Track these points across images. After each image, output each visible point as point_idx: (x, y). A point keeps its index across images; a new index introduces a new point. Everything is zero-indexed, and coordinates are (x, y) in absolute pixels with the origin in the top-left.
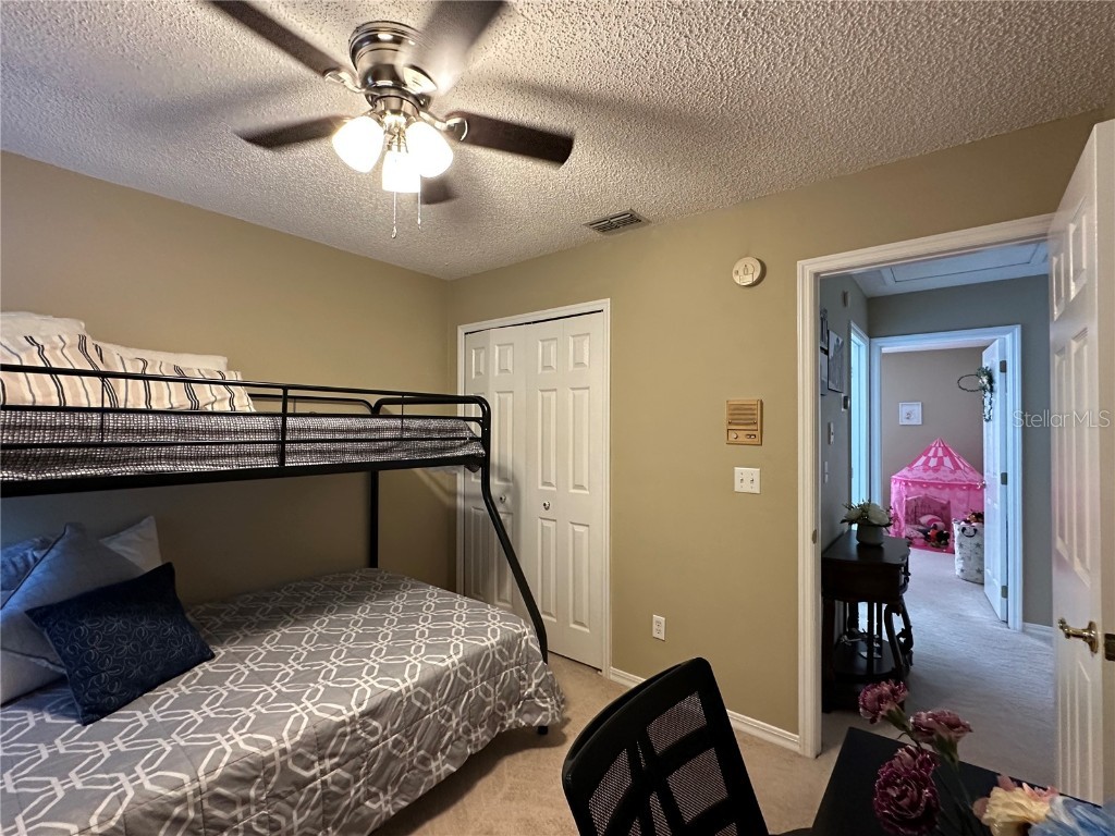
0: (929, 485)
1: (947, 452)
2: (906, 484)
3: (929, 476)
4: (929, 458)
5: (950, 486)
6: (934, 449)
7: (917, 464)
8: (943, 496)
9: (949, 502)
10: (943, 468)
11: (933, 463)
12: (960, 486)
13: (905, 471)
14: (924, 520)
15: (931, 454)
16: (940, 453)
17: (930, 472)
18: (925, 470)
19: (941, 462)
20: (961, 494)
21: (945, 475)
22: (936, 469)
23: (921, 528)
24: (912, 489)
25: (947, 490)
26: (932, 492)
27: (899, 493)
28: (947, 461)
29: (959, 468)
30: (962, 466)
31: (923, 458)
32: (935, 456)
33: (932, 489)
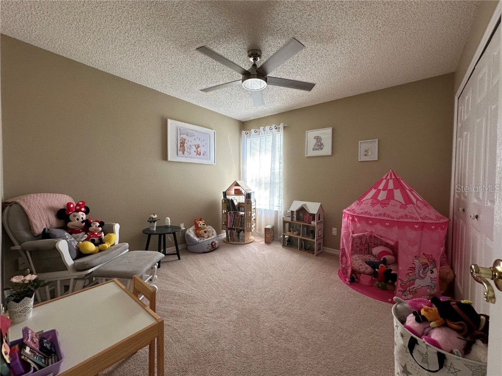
0: (375, 221)
1: (398, 184)
2: (353, 220)
3: (375, 211)
4: (380, 190)
5: (400, 224)
6: (384, 182)
7: (365, 199)
8: (391, 235)
9: (397, 243)
10: (392, 202)
11: (382, 196)
12: (411, 225)
13: (353, 206)
15: (381, 187)
16: (391, 186)
17: (378, 206)
18: (373, 204)
19: (390, 196)
20: (411, 234)
21: (394, 211)
22: (384, 203)
24: (358, 225)
25: (396, 229)
26: (379, 230)
27: (347, 227)
28: (398, 194)
29: (411, 202)
30: (414, 200)
31: (374, 191)
32: (385, 188)
33: (378, 226)
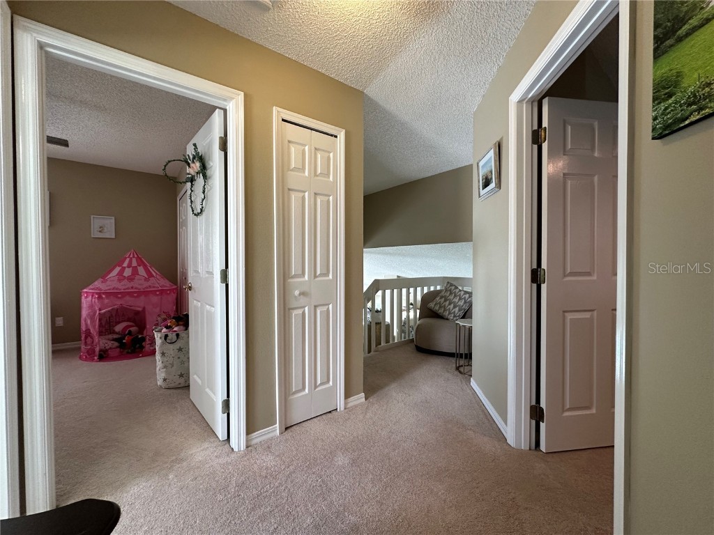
0: (124, 294)
1: (140, 262)
2: (100, 297)
3: (123, 286)
4: (123, 269)
5: (145, 293)
6: (128, 260)
7: (111, 275)
8: (138, 304)
9: (144, 308)
10: (137, 277)
11: (128, 272)
12: (154, 292)
13: (98, 284)
14: (119, 328)
15: (125, 264)
16: (134, 263)
17: (125, 282)
18: (120, 280)
19: (135, 272)
20: (155, 299)
21: (140, 284)
22: (130, 279)
23: (115, 336)
24: (106, 301)
25: (142, 298)
26: (128, 301)
27: (91, 306)
28: (141, 270)
29: (152, 276)
30: (154, 274)
31: (118, 269)
32: (129, 266)
33: (127, 298)
